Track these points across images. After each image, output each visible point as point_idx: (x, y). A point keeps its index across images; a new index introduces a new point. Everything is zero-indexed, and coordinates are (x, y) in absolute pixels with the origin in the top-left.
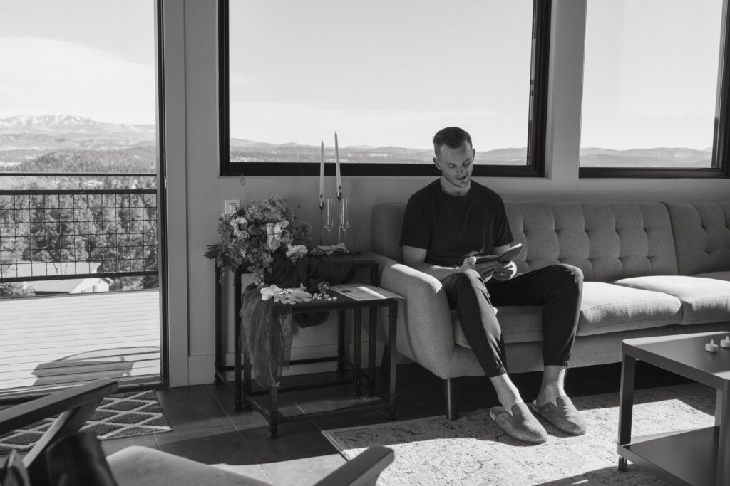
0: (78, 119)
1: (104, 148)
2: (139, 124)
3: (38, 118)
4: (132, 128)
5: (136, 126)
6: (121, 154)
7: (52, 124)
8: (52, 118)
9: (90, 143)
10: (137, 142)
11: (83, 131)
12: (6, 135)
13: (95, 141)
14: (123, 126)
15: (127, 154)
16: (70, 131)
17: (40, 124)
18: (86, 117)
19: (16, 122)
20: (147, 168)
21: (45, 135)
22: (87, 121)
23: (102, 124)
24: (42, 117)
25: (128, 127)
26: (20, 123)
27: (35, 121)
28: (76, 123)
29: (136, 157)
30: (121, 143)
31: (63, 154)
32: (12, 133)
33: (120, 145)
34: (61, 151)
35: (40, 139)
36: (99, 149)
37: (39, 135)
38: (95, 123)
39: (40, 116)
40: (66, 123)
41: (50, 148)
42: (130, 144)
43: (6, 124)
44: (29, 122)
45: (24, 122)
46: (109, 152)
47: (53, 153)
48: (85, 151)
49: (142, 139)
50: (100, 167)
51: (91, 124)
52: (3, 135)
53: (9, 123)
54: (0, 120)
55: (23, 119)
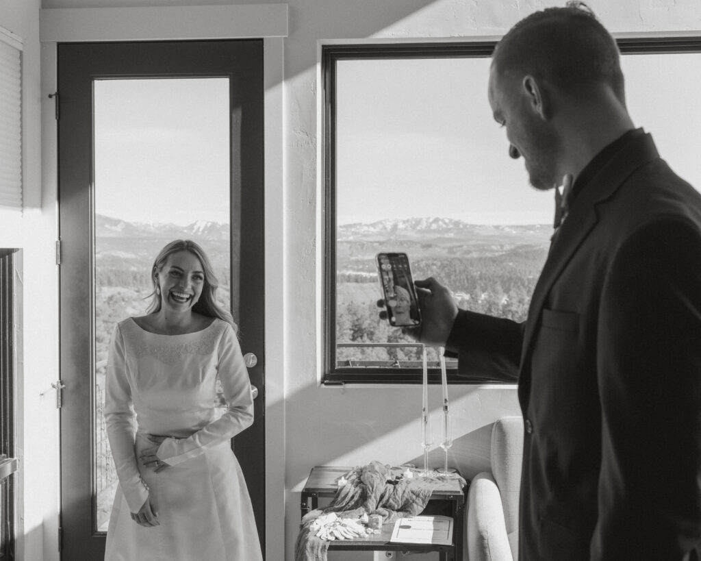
0: (447, 221)
1: (475, 255)
2: (515, 224)
3: (404, 222)
4: (507, 229)
5: (512, 227)
6: (494, 261)
7: (418, 228)
8: (418, 222)
9: (458, 249)
10: (513, 247)
11: (451, 235)
12: (371, 242)
13: (465, 247)
14: (497, 227)
15: (502, 262)
16: (438, 235)
17: (406, 229)
18: (456, 219)
19: (381, 226)
20: (525, 279)
21: (410, 241)
22: (457, 223)
23: (473, 226)
24: (408, 221)
25: (503, 229)
26: (385, 228)
27: (401, 226)
28: (444, 226)
29: (511, 264)
30: (494, 248)
31: (430, 262)
32: (377, 240)
33: (492, 251)
34: (427, 259)
35: (405, 245)
36: (469, 256)
37: (404, 241)
38: (465, 225)
39: (405, 219)
40: (434, 226)
42: (505, 248)
43: (372, 229)
44: (395, 227)
45: (389, 226)
46: (480, 259)
47: (418, 262)
48: (453, 259)
49: (519, 243)
50: (469, 277)
51: (461, 226)
52: (368, 242)
53: (375, 228)
54: (366, 225)
55: (388, 223)
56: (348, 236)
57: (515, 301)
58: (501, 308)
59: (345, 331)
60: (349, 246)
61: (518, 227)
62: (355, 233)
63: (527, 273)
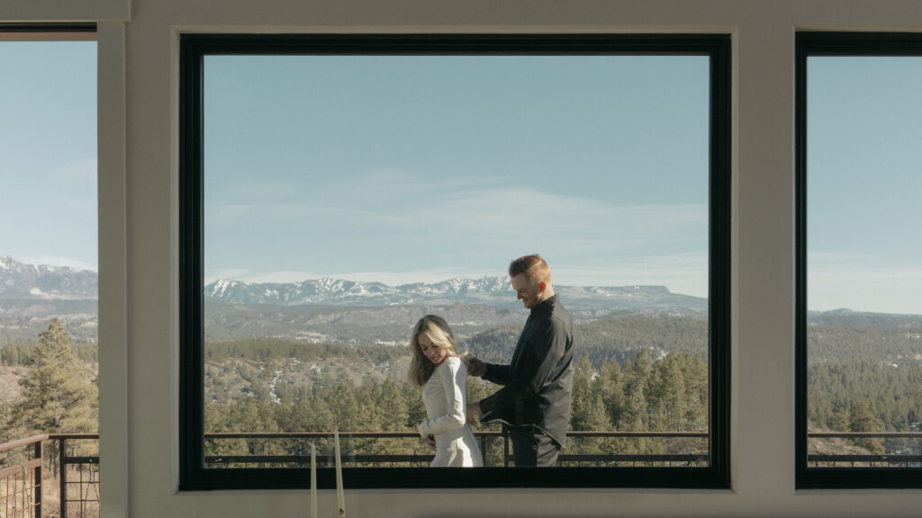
2: (610, 286)
3: (475, 282)
4: (600, 291)
5: (607, 288)
6: (585, 330)
7: (494, 290)
8: (493, 281)
10: (607, 312)
12: (435, 306)
14: (588, 289)
15: (593, 331)
17: (477, 291)
19: (447, 287)
20: (621, 351)
21: (483, 305)
24: (480, 280)
25: (595, 291)
26: (452, 289)
27: (471, 287)
29: (604, 333)
30: (584, 313)
31: (507, 331)
32: (442, 304)
33: (582, 318)
34: (503, 327)
35: (477, 310)
37: (476, 306)
39: (477, 278)
41: (489, 323)
42: (597, 314)
43: (436, 291)
44: (464, 288)
45: (457, 287)
47: (493, 330)
49: (615, 308)
52: (430, 306)
53: (439, 290)
54: (429, 286)
55: (456, 283)
56: (407, 299)
57: (606, 378)
58: (590, 386)
59: (400, 415)
60: (408, 311)
61: (613, 288)
62: (415, 296)
63: (624, 344)
